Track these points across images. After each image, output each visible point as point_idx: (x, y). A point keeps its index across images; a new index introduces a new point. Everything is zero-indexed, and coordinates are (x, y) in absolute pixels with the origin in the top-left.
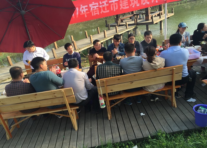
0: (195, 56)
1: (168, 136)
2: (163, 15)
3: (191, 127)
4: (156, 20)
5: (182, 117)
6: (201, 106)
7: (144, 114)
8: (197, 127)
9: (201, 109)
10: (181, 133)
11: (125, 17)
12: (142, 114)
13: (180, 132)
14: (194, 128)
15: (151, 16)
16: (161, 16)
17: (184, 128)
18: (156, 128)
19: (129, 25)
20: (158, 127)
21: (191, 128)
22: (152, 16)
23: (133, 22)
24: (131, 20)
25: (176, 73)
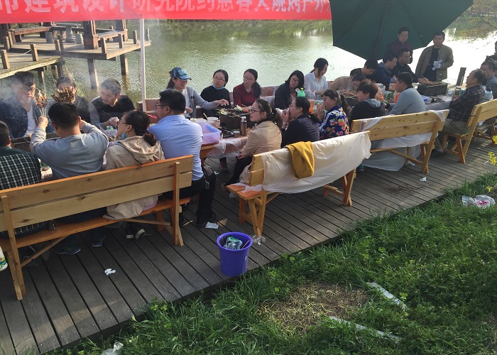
0: (211, 138)
1: (172, 307)
2: (126, 42)
3: (214, 280)
4: (113, 51)
5: (196, 263)
6: (230, 236)
7: (114, 271)
8: (226, 278)
9: (230, 242)
10: (197, 297)
11: (25, 31)
12: (109, 271)
13: (195, 295)
14: (219, 281)
15: (99, 39)
16: (123, 43)
17: (203, 285)
18: (145, 296)
19: (40, 52)
20: (150, 294)
21: (214, 283)
22: (102, 39)
23: (52, 47)
24: (44, 40)
25: (181, 173)
